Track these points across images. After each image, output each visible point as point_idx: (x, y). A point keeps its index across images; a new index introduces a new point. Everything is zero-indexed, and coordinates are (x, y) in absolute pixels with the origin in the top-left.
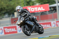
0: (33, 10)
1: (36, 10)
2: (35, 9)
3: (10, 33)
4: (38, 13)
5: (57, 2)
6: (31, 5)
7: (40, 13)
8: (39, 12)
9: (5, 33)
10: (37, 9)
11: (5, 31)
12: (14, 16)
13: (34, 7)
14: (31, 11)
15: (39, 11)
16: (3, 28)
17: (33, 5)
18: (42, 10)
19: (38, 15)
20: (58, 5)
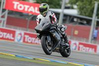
0: (21, 7)
1: (26, 10)
4: (28, 16)
5: (63, 6)
7: (31, 16)
8: (30, 14)
10: (28, 8)
13: (24, 4)
14: (17, 9)
15: (31, 12)
18: (35, 13)
19: (27, 19)
20: (63, 12)
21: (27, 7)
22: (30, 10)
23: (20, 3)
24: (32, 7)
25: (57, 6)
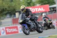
0: (33, 10)
1: (37, 11)
3: (11, 33)
6: (31, 6)
8: (40, 12)
9: (7, 33)
10: (38, 10)
11: (6, 31)
12: (15, 17)
13: (34, 8)
15: (40, 11)
16: (4, 29)
17: (33, 6)
18: (42, 11)
21: (36, 9)
22: (39, 10)
23: (32, 8)
24: (40, 8)
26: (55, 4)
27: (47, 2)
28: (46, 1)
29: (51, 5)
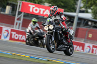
0: (36, 10)
2: (40, 10)
6: (35, 3)
10: (44, 11)
13: (39, 8)
17: (38, 4)
19: (42, 21)
21: (42, 10)
22: (45, 13)
23: (36, 7)
24: (47, 11)
25: (72, 10)
26: (75, 12)
27: (62, 4)
28: (62, 2)
29: (68, 12)
